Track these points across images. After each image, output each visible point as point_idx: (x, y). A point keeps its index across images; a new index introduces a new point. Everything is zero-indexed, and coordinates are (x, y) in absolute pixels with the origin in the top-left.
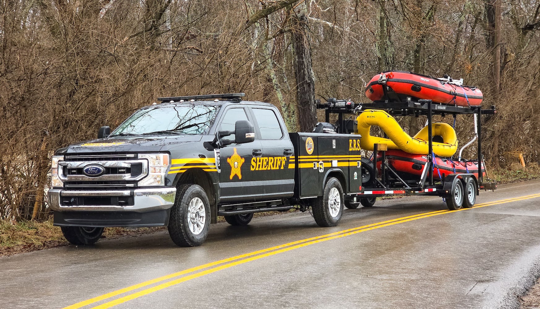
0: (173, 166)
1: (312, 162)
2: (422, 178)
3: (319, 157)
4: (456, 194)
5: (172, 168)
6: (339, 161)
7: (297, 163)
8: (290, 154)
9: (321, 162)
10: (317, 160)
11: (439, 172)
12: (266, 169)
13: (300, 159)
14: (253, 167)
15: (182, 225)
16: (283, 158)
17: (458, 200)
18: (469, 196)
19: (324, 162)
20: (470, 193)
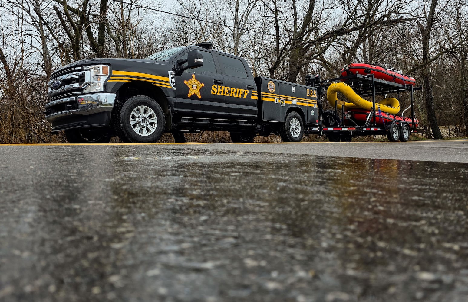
0: (114, 76)
1: (274, 98)
2: (367, 120)
3: (280, 96)
4: (394, 133)
5: (111, 78)
6: (297, 101)
7: (259, 96)
8: (253, 89)
9: (282, 99)
10: (279, 97)
11: (383, 120)
12: (228, 95)
13: (262, 94)
14: (214, 92)
15: (121, 125)
16: (246, 91)
17: (396, 136)
18: (404, 135)
19: (285, 100)
20: (404, 133)
